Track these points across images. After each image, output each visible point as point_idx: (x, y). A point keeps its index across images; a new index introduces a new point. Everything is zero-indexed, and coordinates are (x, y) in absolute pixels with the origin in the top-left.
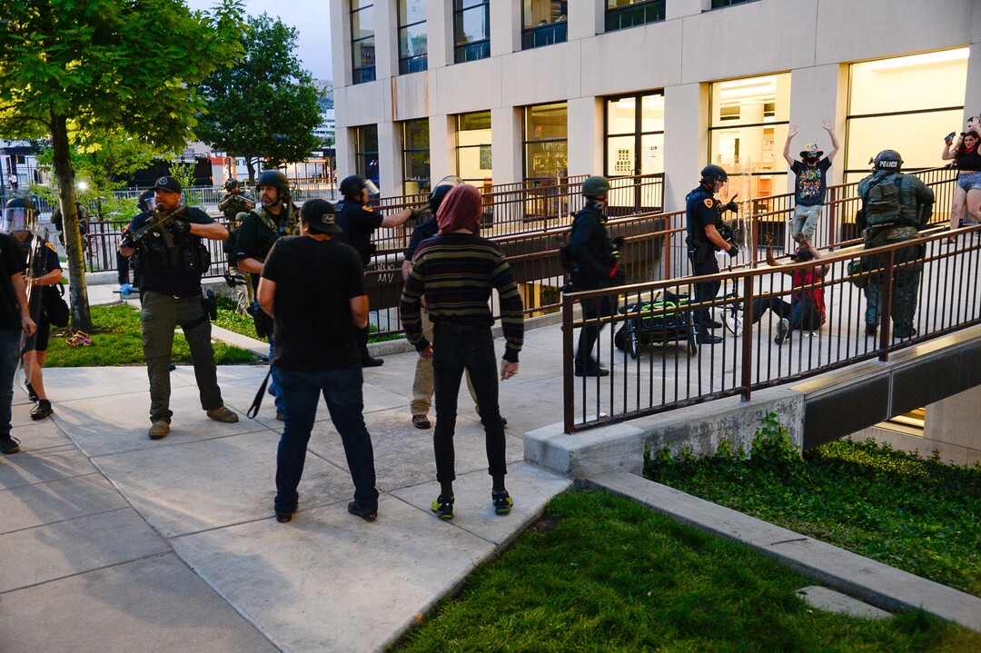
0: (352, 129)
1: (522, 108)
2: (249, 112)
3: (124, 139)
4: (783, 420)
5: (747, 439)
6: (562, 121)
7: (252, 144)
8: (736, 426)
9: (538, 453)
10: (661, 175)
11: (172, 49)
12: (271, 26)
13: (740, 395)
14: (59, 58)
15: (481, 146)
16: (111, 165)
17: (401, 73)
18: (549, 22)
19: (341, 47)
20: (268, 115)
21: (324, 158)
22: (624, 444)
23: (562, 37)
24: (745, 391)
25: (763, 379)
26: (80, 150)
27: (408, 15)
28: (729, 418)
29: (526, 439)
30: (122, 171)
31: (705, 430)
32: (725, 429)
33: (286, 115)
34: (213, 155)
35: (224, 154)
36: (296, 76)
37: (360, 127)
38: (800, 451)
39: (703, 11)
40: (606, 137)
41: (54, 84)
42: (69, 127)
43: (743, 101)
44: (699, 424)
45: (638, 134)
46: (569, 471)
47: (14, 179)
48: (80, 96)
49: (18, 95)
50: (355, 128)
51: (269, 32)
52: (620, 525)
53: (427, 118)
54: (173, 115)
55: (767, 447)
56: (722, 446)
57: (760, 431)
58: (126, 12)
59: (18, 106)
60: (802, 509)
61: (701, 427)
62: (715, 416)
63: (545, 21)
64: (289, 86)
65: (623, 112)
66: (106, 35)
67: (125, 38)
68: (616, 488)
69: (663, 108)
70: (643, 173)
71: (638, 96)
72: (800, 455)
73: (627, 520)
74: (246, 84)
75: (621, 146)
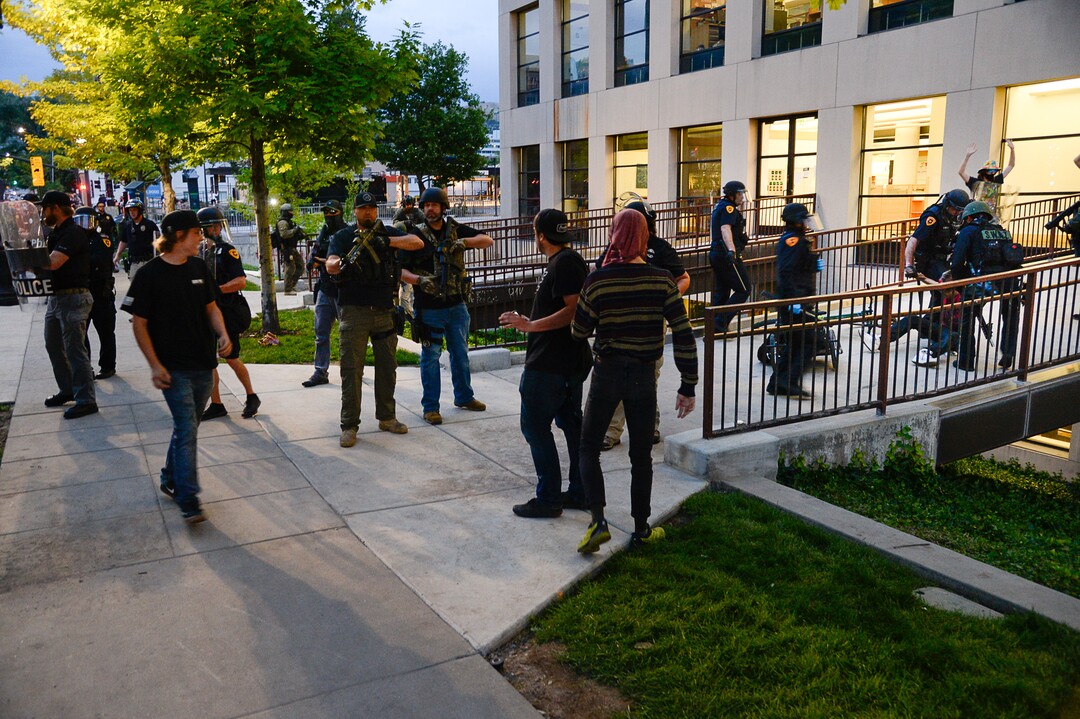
0: (516, 150)
1: (678, 129)
2: (421, 133)
3: (310, 158)
4: (917, 434)
5: (880, 451)
6: (716, 143)
7: (424, 163)
8: (870, 438)
9: (677, 456)
10: (813, 196)
11: (356, 78)
12: (444, 53)
13: (875, 409)
14: (259, 88)
15: (638, 166)
16: (299, 183)
17: (563, 97)
18: (707, 47)
19: (508, 72)
20: (439, 135)
21: (489, 176)
23: (719, 61)
24: (881, 405)
25: (899, 394)
26: (273, 170)
27: (572, 42)
28: (864, 429)
29: (666, 443)
30: (307, 188)
31: (839, 440)
32: (859, 440)
33: (455, 136)
34: (388, 174)
35: (398, 173)
36: (465, 99)
37: (524, 147)
38: (933, 465)
39: (859, 36)
40: (759, 158)
41: (255, 112)
42: (265, 150)
43: (898, 124)
44: (833, 435)
45: (791, 156)
46: (706, 474)
48: (276, 122)
49: (225, 122)
50: (519, 148)
51: (442, 58)
52: (751, 524)
53: (587, 139)
54: (354, 138)
55: (900, 459)
56: (855, 456)
57: (894, 444)
58: (317, 46)
59: (225, 132)
60: (929, 518)
61: (836, 438)
62: (849, 428)
63: (702, 46)
64: (459, 108)
65: (775, 135)
66: (299, 67)
67: (316, 70)
68: (749, 491)
69: (816, 130)
70: (795, 194)
71: (792, 118)
72: (934, 468)
73: (758, 520)
74: (420, 107)
75: (774, 167)
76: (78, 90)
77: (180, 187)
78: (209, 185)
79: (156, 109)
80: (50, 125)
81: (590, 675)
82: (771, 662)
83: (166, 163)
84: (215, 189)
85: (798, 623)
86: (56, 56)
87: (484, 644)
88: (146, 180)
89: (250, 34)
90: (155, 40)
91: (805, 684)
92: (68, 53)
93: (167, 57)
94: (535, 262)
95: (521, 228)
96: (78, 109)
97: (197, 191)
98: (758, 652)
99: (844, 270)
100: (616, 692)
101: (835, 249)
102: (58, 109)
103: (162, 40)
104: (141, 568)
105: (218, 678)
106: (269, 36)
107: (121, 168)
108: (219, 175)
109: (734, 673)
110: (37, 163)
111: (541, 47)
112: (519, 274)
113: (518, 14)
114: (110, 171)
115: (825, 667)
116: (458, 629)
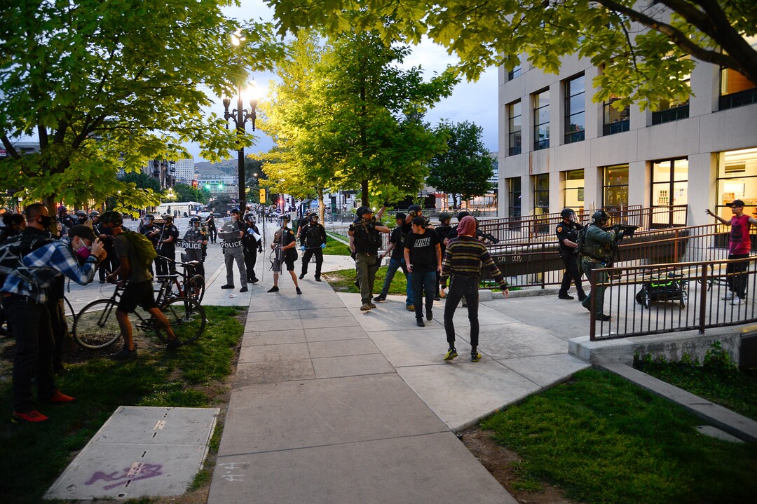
0: (508, 180)
1: (603, 167)
2: (455, 171)
3: (391, 188)
4: (726, 346)
5: (701, 355)
6: (626, 175)
7: (456, 187)
8: (694, 347)
9: (575, 350)
10: (686, 206)
11: (415, 148)
12: (469, 127)
13: (698, 330)
14: (367, 155)
15: (579, 188)
16: (388, 199)
17: (535, 150)
18: (619, 120)
19: (504, 138)
20: (466, 172)
21: (494, 194)
22: (622, 349)
23: (627, 128)
24: (702, 328)
25: (714, 322)
26: (373, 194)
27: (540, 119)
28: (690, 341)
29: (569, 342)
30: (392, 202)
31: (673, 347)
32: (687, 348)
33: (475, 172)
34: (437, 193)
35: (442, 192)
36: (480, 151)
37: (512, 178)
38: (737, 366)
39: (713, 112)
40: (652, 183)
41: (364, 166)
42: (369, 184)
43: (747, 161)
44: (670, 344)
45: (672, 182)
46: (590, 359)
47: (345, 206)
48: (374, 171)
49: (350, 172)
50: (509, 179)
51: (468, 130)
52: (608, 386)
53: (548, 174)
54: (413, 178)
55: (714, 360)
56: (684, 357)
57: (710, 351)
58: (396, 132)
59: (349, 176)
60: (724, 393)
61: (671, 345)
62: (680, 340)
63: (617, 120)
64: (477, 156)
65: (663, 170)
66: (387, 143)
67: (395, 144)
68: (613, 371)
69: (687, 167)
70: (674, 205)
71: (672, 160)
72: (737, 368)
73: (615, 385)
74: (455, 157)
75: (661, 189)
76: (283, 156)
77: (327, 201)
78: (342, 200)
79: (318, 166)
80: (270, 174)
81: (504, 445)
82: (597, 448)
83: (321, 191)
84: (345, 202)
85: (619, 433)
86: (275, 141)
87: (454, 427)
88: (311, 198)
89: (364, 129)
90: (320, 135)
91: (613, 458)
92: (280, 139)
93: (325, 142)
94: (519, 243)
95: (510, 224)
96: (282, 166)
97: (335, 203)
98: (593, 443)
99: (704, 250)
100: (516, 454)
101: (698, 237)
102: (273, 165)
103: (323, 135)
104: (302, 382)
105: (332, 429)
106: (373, 130)
107: (300, 193)
108: (347, 195)
109: (577, 451)
110: (263, 192)
111: (522, 121)
112: (504, 250)
113: (509, 106)
114: (294, 195)
115: (627, 452)
116: (443, 420)
